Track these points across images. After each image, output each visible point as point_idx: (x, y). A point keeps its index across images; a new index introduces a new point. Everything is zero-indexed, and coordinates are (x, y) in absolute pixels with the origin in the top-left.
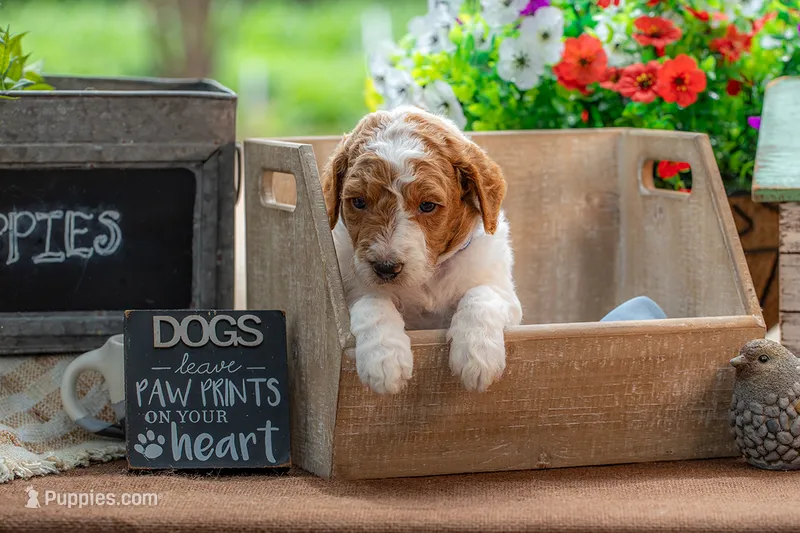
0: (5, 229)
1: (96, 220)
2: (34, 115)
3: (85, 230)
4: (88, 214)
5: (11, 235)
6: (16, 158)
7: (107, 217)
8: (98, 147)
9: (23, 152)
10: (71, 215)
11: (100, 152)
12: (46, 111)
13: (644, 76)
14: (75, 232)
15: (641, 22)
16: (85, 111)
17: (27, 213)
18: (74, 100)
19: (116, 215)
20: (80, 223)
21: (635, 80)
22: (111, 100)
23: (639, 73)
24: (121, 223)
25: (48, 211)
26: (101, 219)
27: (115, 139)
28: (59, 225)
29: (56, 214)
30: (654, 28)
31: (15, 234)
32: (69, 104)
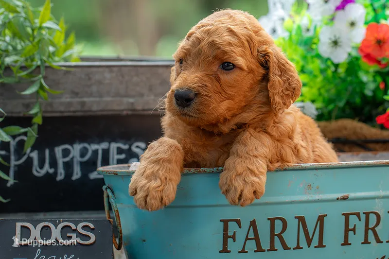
0: (71, 156)
1: (130, 149)
2: (90, 79)
3: (123, 156)
4: (125, 144)
5: (75, 160)
6: (78, 108)
7: (137, 147)
8: (131, 100)
9: (83, 104)
10: (114, 146)
11: (132, 104)
12: (97, 77)
14: (116, 157)
16: (123, 76)
17: (86, 145)
18: (115, 69)
19: (143, 145)
20: (120, 151)
22: (139, 69)
25: (99, 143)
26: (134, 149)
27: (142, 95)
28: (106, 152)
29: (104, 145)
31: (78, 159)
32: (111, 72)
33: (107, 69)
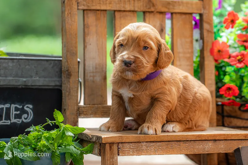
1: (23, 108)
3: (18, 112)
4: (20, 106)
7: (27, 107)
8: (24, 79)
10: (13, 106)
11: (25, 81)
12: (4, 65)
13: (239, 57)
14: (14, 113)
15: (240, 36)
16: (20, 65)
18: (15, 61)
19: (31, 106)
20: (17, 109)
21: (236, 58)
22: (30, 61)
23: (237, 56)
24: (33, 110)
25: (4, 104)
26: (25, 108)
27: (31, 77)
28: (8, 110)
29: (7, 106)
30: (245, 39)
32: (13, 62)
33: (10, 61)
